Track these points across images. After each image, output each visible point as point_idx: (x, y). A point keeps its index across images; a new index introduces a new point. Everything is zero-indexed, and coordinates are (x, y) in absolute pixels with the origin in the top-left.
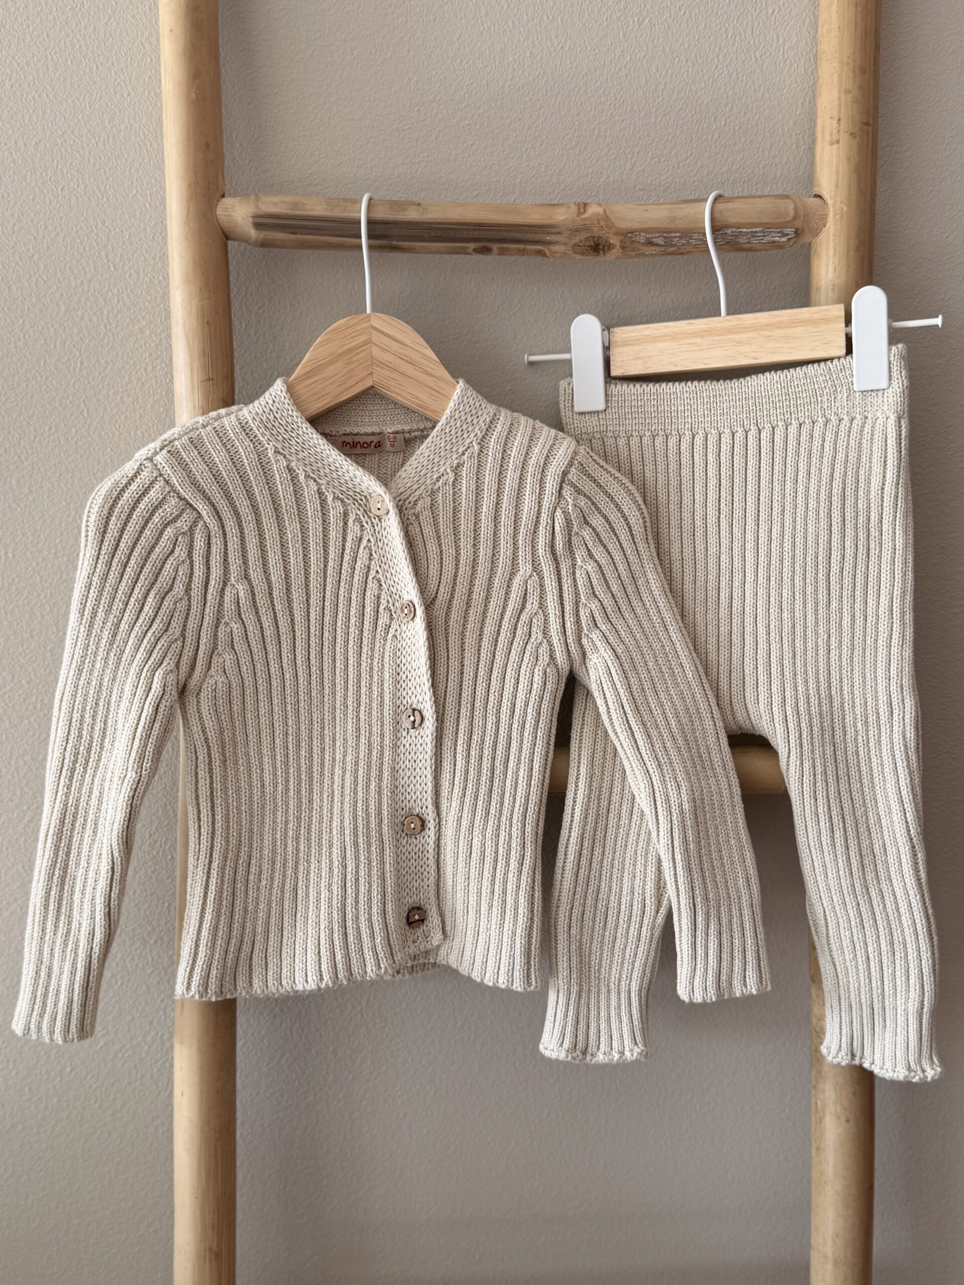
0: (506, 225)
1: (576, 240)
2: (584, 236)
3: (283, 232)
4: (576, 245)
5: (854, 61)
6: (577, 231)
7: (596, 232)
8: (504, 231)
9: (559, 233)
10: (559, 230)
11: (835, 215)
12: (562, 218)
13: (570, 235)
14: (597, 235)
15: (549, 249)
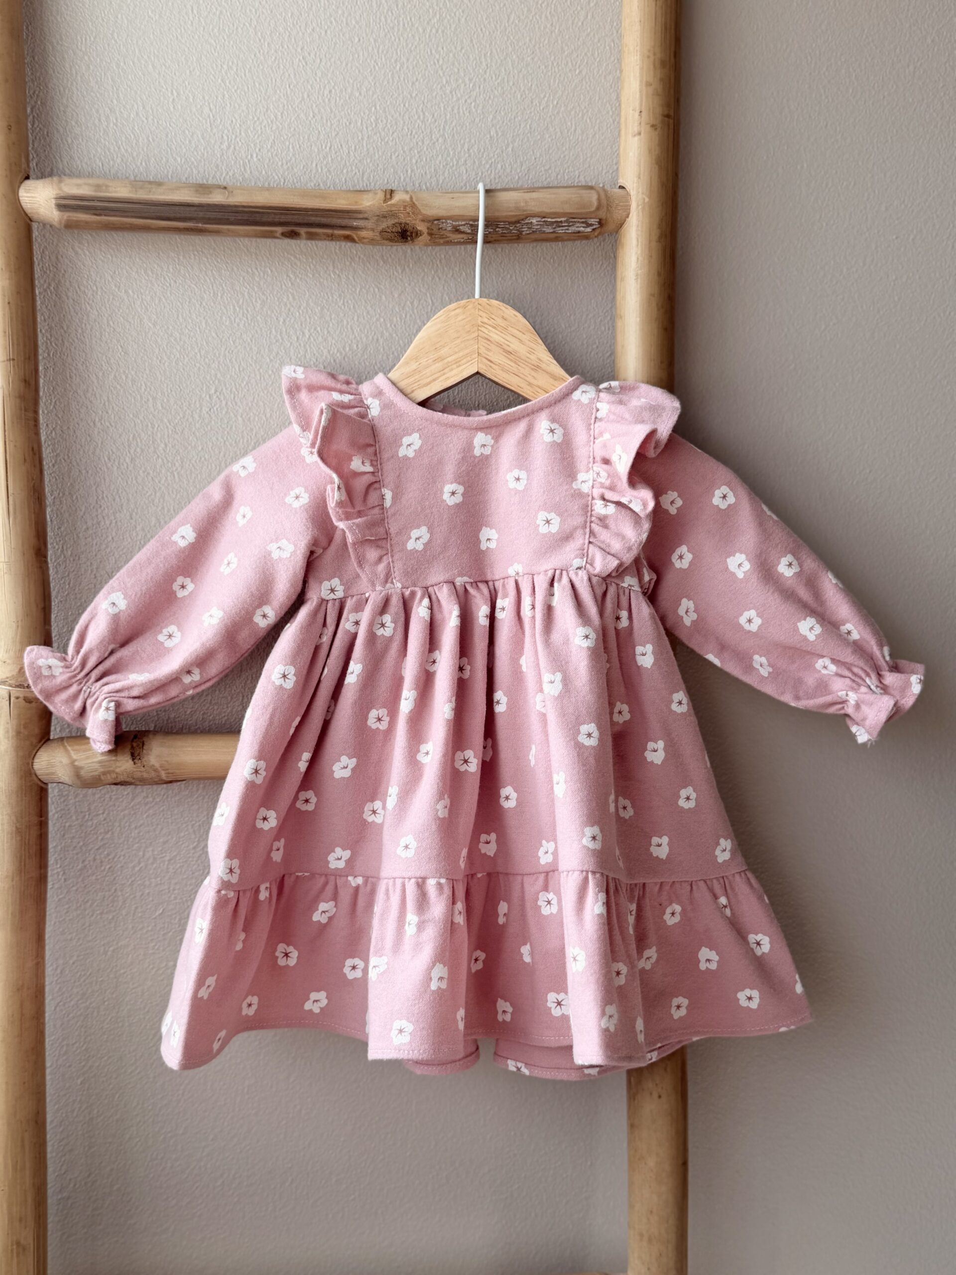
0: (313, 210)
1: (384, 225)
2: (391, 222)
3: (87, 213)
4: (383, 231)
5: (655, 54)
6: (385, 217)
7: (403, 218)
8: (311, 215)
9: (366, 219)
10: (366, 215)
11: (638, 206)
12: (368, 204)
13: (377, 221)
14: (404, 221)
15: (356, 234)
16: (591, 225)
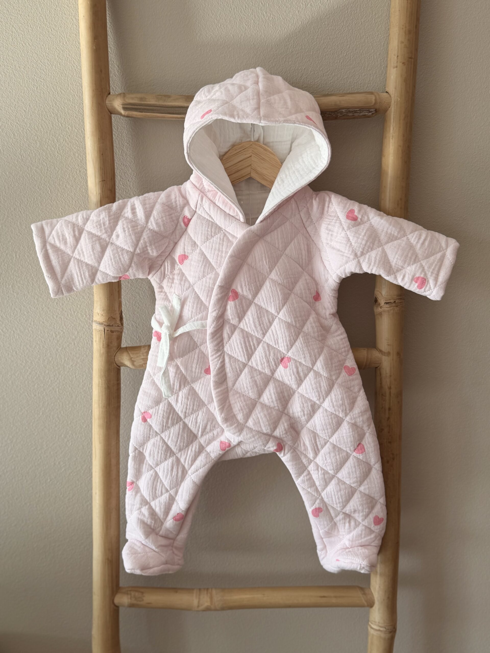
3: (137, 112)
5: (406, 27)
11: (395, 102)
16: (372, 112)
